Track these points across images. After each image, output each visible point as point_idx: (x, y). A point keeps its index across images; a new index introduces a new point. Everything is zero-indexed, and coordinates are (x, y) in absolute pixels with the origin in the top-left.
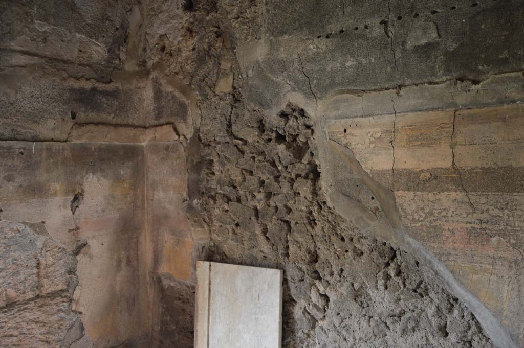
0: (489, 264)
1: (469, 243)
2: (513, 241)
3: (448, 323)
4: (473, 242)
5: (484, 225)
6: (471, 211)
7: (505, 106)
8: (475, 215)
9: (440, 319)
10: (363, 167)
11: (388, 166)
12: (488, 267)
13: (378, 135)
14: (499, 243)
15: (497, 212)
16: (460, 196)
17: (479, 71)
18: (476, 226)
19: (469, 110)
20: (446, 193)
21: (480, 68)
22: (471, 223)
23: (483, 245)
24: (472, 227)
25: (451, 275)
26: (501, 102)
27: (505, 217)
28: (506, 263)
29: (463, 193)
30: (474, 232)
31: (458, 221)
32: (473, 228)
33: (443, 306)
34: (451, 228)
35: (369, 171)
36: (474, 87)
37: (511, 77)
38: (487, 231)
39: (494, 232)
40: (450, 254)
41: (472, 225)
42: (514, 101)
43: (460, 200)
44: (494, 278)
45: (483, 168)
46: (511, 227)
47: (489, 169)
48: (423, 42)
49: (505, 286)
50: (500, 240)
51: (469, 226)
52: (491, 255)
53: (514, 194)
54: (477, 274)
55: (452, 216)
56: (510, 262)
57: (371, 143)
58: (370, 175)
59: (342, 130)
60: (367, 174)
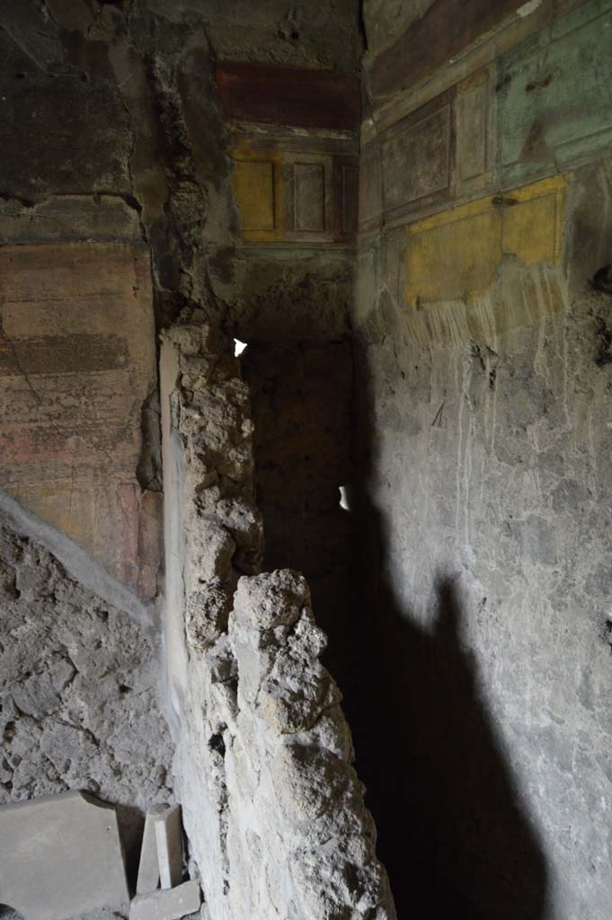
0: (68, 477)
1: (36, 451)
2: (96, 440)
3: (18, 577)
4: (41, 448)
5: (55, 422)
6: (35, 403)
7: (72, 245)
8: (41, 408)
9: (5, 575)
12: (67, 481)
14: (77, 446)
15: (71, 401)
16: (16, 380)
17: (31, 186)
18: (43, 425)
19: (20, 247)
21: (33, 181)
22: (36, 421)
23: (56, 451)
24: (38, 427)
25: (15, 504)
26: (66, 239)
27: (84, 407)
28: (91, 472)
29: (20, 377)
30: (42, 433)
31: (16, 421)
32: (40, 428)
33: (7, 552)
34: (7, 433)
36: (25, 211)
37: (76, 202)
38: (61, 430)
39: (70, 430)
40: (10, 472)
41: (38, 424)
42: (84, 239)
43: (17, 388)
44: (76, 495)
45: (46, 337)
46: (91, 419)
47: (54, 338)
49: (92, 504)
50: (78, 440)
51: (33, 425)
52: (69, 463)
53: (92, 373)
54: (53, 494)
55: (7, 414)
56: (95, 469)
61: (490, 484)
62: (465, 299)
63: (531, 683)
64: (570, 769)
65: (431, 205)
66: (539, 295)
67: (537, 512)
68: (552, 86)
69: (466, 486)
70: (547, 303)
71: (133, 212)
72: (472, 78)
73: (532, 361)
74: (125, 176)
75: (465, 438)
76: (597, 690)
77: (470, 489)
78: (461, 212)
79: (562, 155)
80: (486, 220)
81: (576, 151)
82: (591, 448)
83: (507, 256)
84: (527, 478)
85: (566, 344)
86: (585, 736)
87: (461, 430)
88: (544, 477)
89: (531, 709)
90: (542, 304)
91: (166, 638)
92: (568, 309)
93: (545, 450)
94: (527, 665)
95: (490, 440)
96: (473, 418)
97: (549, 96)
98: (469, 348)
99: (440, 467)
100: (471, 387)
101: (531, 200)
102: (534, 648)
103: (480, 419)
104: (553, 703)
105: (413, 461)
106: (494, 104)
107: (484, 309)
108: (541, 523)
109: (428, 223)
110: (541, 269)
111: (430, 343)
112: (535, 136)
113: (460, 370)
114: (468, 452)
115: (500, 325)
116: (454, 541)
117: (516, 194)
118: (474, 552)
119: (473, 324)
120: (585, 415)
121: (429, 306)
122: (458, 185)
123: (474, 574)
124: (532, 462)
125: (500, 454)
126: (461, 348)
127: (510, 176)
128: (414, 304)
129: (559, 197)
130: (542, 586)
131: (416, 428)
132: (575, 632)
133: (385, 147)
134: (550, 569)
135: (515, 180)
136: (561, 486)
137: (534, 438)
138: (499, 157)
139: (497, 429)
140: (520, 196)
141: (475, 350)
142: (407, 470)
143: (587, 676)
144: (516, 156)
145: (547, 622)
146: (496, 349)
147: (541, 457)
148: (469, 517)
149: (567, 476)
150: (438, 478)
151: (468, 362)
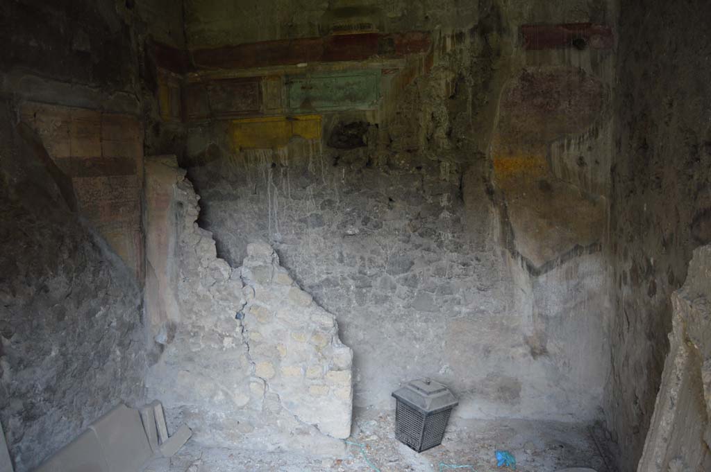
0: (120, 228)
1: (111, 215)
2: (128, 209)
4: (113, 213)
5: (117, 200)
6: (111, 190)
8: (113, 193)
10: (50, 154)
11: (66, 155)
12: (120, 230)
13: (59, 124)
14: (123, 212)
15: (120, 190)
16: (104, 179)
17: (109, 85)
18: (114, 201)
19: (109, 114)
20: (99, 177)
22: (111, 199)
23: (117, 215)
27: (125, 193)
28: (127, 225)
29: (107, 177)
30: (113, 206)
31: (105, 199)
32: (112, 203)
35: (54, 159)
36: (110, 97)
37: (123, 95)
38: (118, 204)
39: (121, 204)
41: (112, 201)
43: (106, 183)
44: (123, 237)
45: (114, 158)
46: (127, 199)
47: (116, 158)
48: (83, 49)
49: (127, 241)
50: (123, 209)
51: (110, 202)
52: (121, 221)
53: (127, 176)
54: (116, 237)
57: (55, 130)
58: (55, 163)
59: (32, 114)
60: (52, 161)
61: (290, 208)
62: (272, 148)
63: (316, 268)
64: (338, 284)
65: (247, 114)
66: (311, 148)
67: (314, 212)
68: (313, 90)
70: (313, 149)
71: (138, 102)
72: (271, 77)
73: (307, 168)
74: (133, 86)
75: (272, 196)
76: (345, 255)
77: (277, 213)
79: (319, 110)
80: (284, 124)
81: (324, 109)
82: (336, 189)
83: (295, 136)
84: (308, 203)
85: (322, 162)
86: (342, 272)
87: (269, 193)
88: (316, 201)
89: (317, 276)
90: (311, 151)
92: (321, 152)
93: (316, 193)
94: (314, 262)
95: (288, 194)
96: (276, 189)
97: (312, 93)
98: (269, 165)
99: (256, 210)
100: (273, 178)
101: (306, 120)
102: (317, 255)
103: (281, 188)
104: (327, 269)
105: (235, 211)
106: (285, 88)
107: (283, 151)
108: (316, 215)
109: (245, 121)
110: (312, 140)
111: (245, 164)
112: (306, 102)
113: (267, 172)
114: (275, 199)
115: (290, 157)
116: (268, 235)
117: (299, 118)
118: (281, 234)
119: (275, 157)
120: (332, 180)
121: (248, 150)
122: (265, 110)
123: (281, 243)
124: (310, 197)
125: (294, 197)
126: (264, 165)
127: (295, 111)
128: (238, 150)
129: (319, 121)
130: (319, 235)
131: (236, 198)
132: (334, 243)
133: (210, 88)
134: (321, 228)
135: (297, 113)
136: (324, 202)
137: (310, 190)
138: (289, 105)
139: (291, 190)
140: (301, 118)
141: (274, 165)
142: (231, 215)
143: (341, 253)
144: (298, 106)
145: (322, 245)
146: (287, 164)
147: (314, 195)
148: (278, 223)
149: (326, 198)
150: (256, 213)
151: (270, 170)
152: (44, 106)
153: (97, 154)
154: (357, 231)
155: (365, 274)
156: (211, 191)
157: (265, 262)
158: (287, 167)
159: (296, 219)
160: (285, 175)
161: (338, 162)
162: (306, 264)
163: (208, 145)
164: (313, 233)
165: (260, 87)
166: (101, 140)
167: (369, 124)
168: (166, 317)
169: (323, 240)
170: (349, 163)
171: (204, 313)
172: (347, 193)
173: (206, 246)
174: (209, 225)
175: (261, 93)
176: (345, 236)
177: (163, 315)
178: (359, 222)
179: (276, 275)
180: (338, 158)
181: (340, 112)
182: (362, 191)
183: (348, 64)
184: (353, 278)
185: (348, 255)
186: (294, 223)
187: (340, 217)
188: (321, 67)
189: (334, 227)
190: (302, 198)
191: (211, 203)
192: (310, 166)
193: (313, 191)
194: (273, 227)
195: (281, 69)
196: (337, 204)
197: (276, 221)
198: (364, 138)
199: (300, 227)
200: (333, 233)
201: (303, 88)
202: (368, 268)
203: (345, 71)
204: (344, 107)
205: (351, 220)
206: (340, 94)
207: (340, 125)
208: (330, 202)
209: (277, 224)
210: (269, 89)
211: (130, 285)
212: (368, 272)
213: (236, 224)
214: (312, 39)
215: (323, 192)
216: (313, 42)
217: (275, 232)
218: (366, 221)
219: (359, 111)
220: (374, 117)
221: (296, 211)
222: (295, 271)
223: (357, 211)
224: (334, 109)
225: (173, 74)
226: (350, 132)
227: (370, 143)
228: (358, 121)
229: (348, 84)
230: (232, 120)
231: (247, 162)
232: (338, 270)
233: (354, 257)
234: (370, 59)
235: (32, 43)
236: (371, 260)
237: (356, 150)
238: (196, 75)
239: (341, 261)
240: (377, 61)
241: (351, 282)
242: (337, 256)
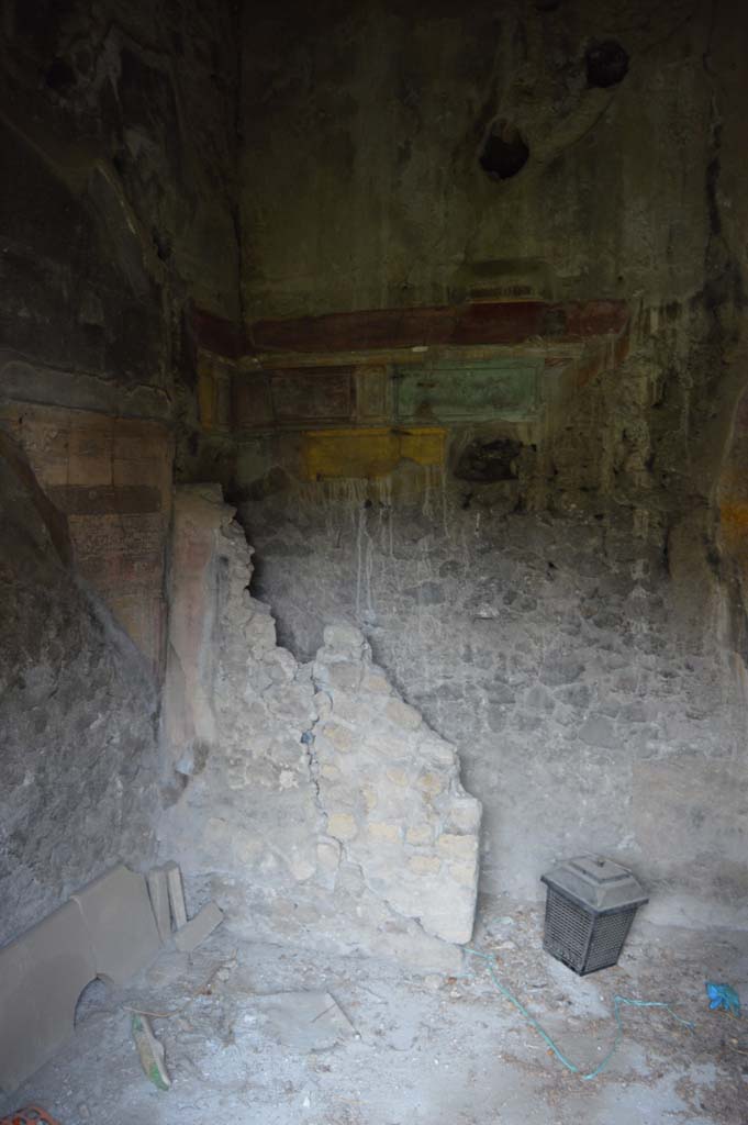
0: (133, 593)
1: (121, 573)
2: (146, 564)
4: (123, 571)
5: (131, 551)
6: (123, 536)
7: (146, 422)
8: (125, 540)
10: (38, 479)
11: (62, 481)
12: (133, 596)
13: (54, 434)
14: (138, 569)
15: (136, 535)
16: (114, 518)
18: (126, 552)
19: (125, 420)
20: (106, 516)
21: (130, 374)
22: (122, 549)
23: (129, 573)
27: (142, 540)
28: (143, 589)
29: (118, 515)
30: (124, 559)
31: (114, 549)
32: (124, 555)
35: (43, 486)
36: (129, 394)
37: (147, 392)
38: (132, 557)
39: (136, 557)
41: (123, 552)
43: (116, 524)
44: (136, 607)
45: (129, 487)
46: (145, 549)
47: (133, 487)
48: (93, 321)
49: (142, 614)
50: (139, 565)
51: (120, 553)
52: (134, 582)
53: (147, 515)
54: (126, 607)
56: (145, 587)
57: (47, 444)
58: (46, 493)
59: (16, 418)
60: (41, 490)
61: (390, 572)
62: (368, 477)
63: (427, 667)
64: (462, 696)
65: (330, 423)
66: (428, 479)
67: (429, 580)
68: (435, 388)
69: (368, 577)
70: (432, 481)
71: (169, 402)
72: (372, 366)
73: (421, 510)
74: (163, 377)
75: (364, 551)
76: (475, 651)
77: (371, 579)
78: (355, 433)
79: (445, 420)
80: (387, 439)
81: (451, 419)
82: (465, 545)
83: (403, 458)
84: (420, 565)
85: (445, 501)
86: (469, 677)
87: (359, 546)
88: (433, 562)
89: (429, 681)
90: (428, 484)
91: (164, 721)
92: (444, 486)
93: (433, 550)
94: (425, 659)
95: (388, 550)
96: (371, 541)
97: (433, 392)
98: (362, 503)
99: (339, 573)
100: (367, 523)
101: (423, 435)
102: (430, 648)
103: (378, 541)
104: (445, 671)
105: (306, 572)
106: (391, 385)
107: (384, 483)
108: (432, 584)
109: (326, 434)
110: (431, 467)
111: (324, 502)
112: (424, 407)
113: (357, 514)
114: (369, 558)
115: (395, 492)
116: (355, 611)
117: (410, 431)
118: (376, 613)
119: (372, 491)
120: (459, 531)
121: (329, 479)
122: (359, 418)
123: (375, 626)
124: (424, 556)
125: (398, 556)
126: (355, 503)
127: (406, 421)
128: (313, 477)
129: (441, 437)
130: (434, 615)
131: (308, 552)
132: (457, 630)
133: (275, 380)
134: (439, 606)
135: (410, 424)
136: (445, 564)
137: (424, 545)
138: (396, 410)
139: (395, 543)
140: (414, 432)
141: (368, 504)
142: (298, 579)
143: (468, 647)
144: (410, 414)
145: (439, 632)
146: (390, 503)
147: (430, 553)
148: (372, 594)
149: (449, 559)
150: (337, 577)
151: (363, 511)
152: (35, 407)
153: (107, 481)
154: (495, 613)
155: (505, 682)
156: (269, 539)
157: (351, 656)
158: (390, 507)
159: (399, 589)
160: (386, 519)
161: (471, 502)
162: (413, 660)
163: (268, 469)
164: (426, 612)
165: (352, 381)
166: (112, 459)
167: (521, 445)
168: (194, 733)
169: (440, 624)
170: (486, 505)
171: (252, 731)
172: (483, 552)
173: (260, 627)
174: (265, 592)
175: (353, 391)
176: (476, 619)
177: (189, 730)
178: (499, 599)
179: (366, 678)
180: (470, 496)
181: (477, 425)
182: (507, 549)
183: (493, 349)
184: (486, 688)
185: (479, 651)
186: (396, 596)
187: (469, 590)
188: (449, 352)
189: (459, 605)
190: (411, 557)
191: (268, 558)
192: (426, 507)
193: (430, 547)
194: (363, 600)
195: (387, 355)
196: (466, 569)
197: (369, 592)
198: (513, 467)
199: (405, 602)
200: (458, 614)
201: (420, 385)
202: (509, 673)
203: (487, 360)
204: (486, 416)
205: (486, 594)
206: (477, 396)
207: (474, 445)
208: (454, 566)
209: (369, 595)
210: (365, 384)
211: (143, 680)
212: (511, 679)
213: (307, 593)
214: (437, 309)
215: (446, 550)
216: (437, 313)
217: (367, 608)
218: (510, 598)
219: (506, 423)
220: (530, 433)
221: (401, 576)
222: (394, 671)
223: (496, 581)
224: (469, 419)
225: (221, 359)
226: (491, 456)
227: (522, 475)
228: (503, 439)
229: (491, 380)
230: (306, 431)
231: (327, 497)
232: (463, 673)
233: (488, 654)
234: (528, 342)
235: (23, 313)
236: (515, 661)
237: (498, 484)
238: (256, 360)
239: (468, 658)
240: (539, 346)
241: (481, 693)
242: (462, 650)
